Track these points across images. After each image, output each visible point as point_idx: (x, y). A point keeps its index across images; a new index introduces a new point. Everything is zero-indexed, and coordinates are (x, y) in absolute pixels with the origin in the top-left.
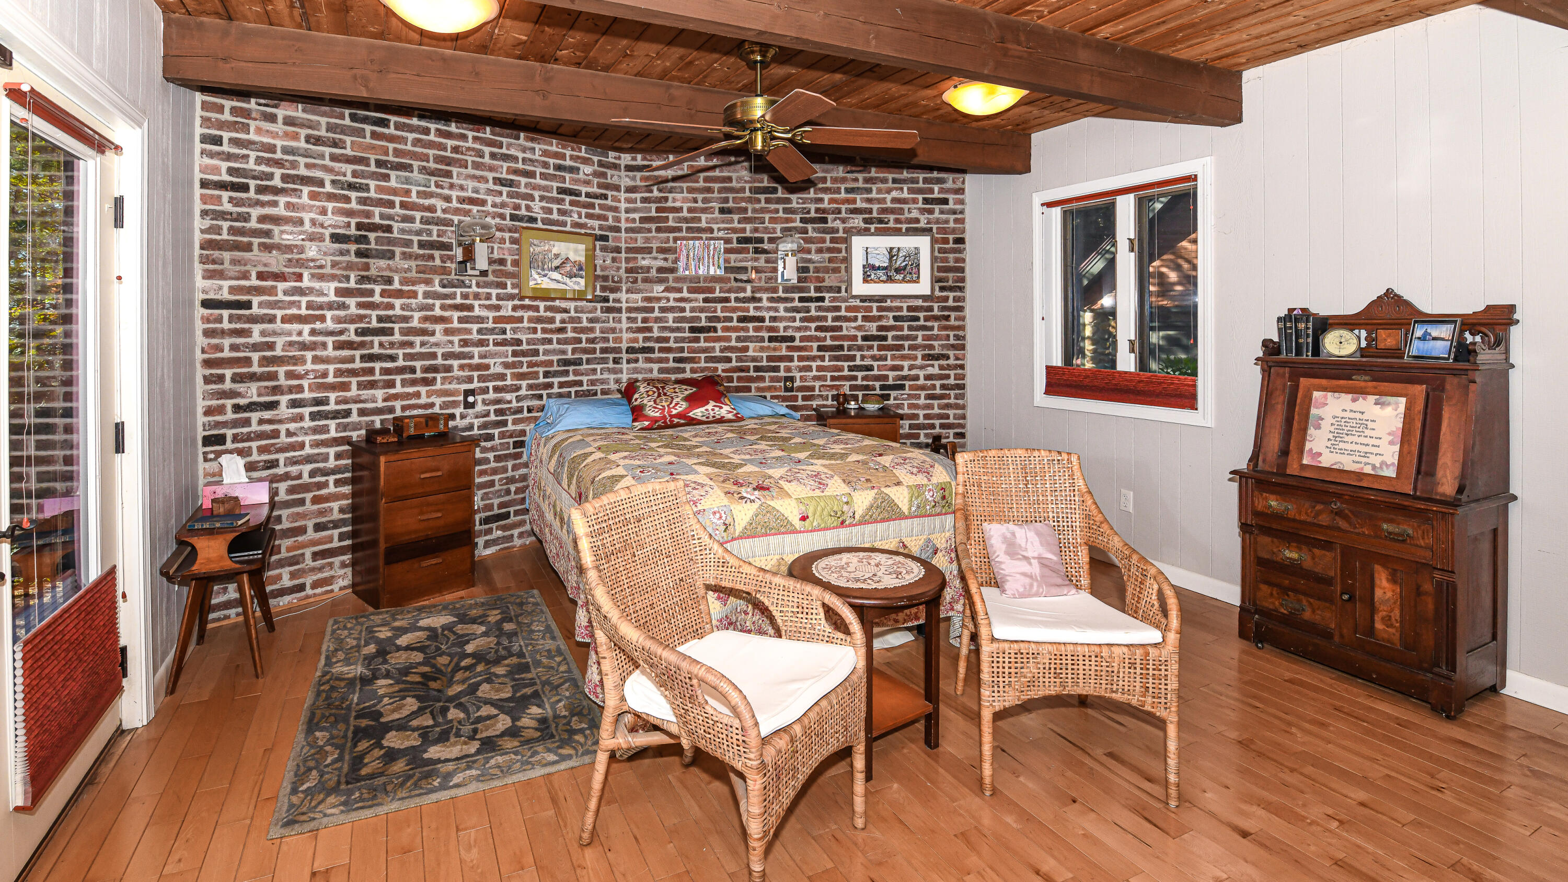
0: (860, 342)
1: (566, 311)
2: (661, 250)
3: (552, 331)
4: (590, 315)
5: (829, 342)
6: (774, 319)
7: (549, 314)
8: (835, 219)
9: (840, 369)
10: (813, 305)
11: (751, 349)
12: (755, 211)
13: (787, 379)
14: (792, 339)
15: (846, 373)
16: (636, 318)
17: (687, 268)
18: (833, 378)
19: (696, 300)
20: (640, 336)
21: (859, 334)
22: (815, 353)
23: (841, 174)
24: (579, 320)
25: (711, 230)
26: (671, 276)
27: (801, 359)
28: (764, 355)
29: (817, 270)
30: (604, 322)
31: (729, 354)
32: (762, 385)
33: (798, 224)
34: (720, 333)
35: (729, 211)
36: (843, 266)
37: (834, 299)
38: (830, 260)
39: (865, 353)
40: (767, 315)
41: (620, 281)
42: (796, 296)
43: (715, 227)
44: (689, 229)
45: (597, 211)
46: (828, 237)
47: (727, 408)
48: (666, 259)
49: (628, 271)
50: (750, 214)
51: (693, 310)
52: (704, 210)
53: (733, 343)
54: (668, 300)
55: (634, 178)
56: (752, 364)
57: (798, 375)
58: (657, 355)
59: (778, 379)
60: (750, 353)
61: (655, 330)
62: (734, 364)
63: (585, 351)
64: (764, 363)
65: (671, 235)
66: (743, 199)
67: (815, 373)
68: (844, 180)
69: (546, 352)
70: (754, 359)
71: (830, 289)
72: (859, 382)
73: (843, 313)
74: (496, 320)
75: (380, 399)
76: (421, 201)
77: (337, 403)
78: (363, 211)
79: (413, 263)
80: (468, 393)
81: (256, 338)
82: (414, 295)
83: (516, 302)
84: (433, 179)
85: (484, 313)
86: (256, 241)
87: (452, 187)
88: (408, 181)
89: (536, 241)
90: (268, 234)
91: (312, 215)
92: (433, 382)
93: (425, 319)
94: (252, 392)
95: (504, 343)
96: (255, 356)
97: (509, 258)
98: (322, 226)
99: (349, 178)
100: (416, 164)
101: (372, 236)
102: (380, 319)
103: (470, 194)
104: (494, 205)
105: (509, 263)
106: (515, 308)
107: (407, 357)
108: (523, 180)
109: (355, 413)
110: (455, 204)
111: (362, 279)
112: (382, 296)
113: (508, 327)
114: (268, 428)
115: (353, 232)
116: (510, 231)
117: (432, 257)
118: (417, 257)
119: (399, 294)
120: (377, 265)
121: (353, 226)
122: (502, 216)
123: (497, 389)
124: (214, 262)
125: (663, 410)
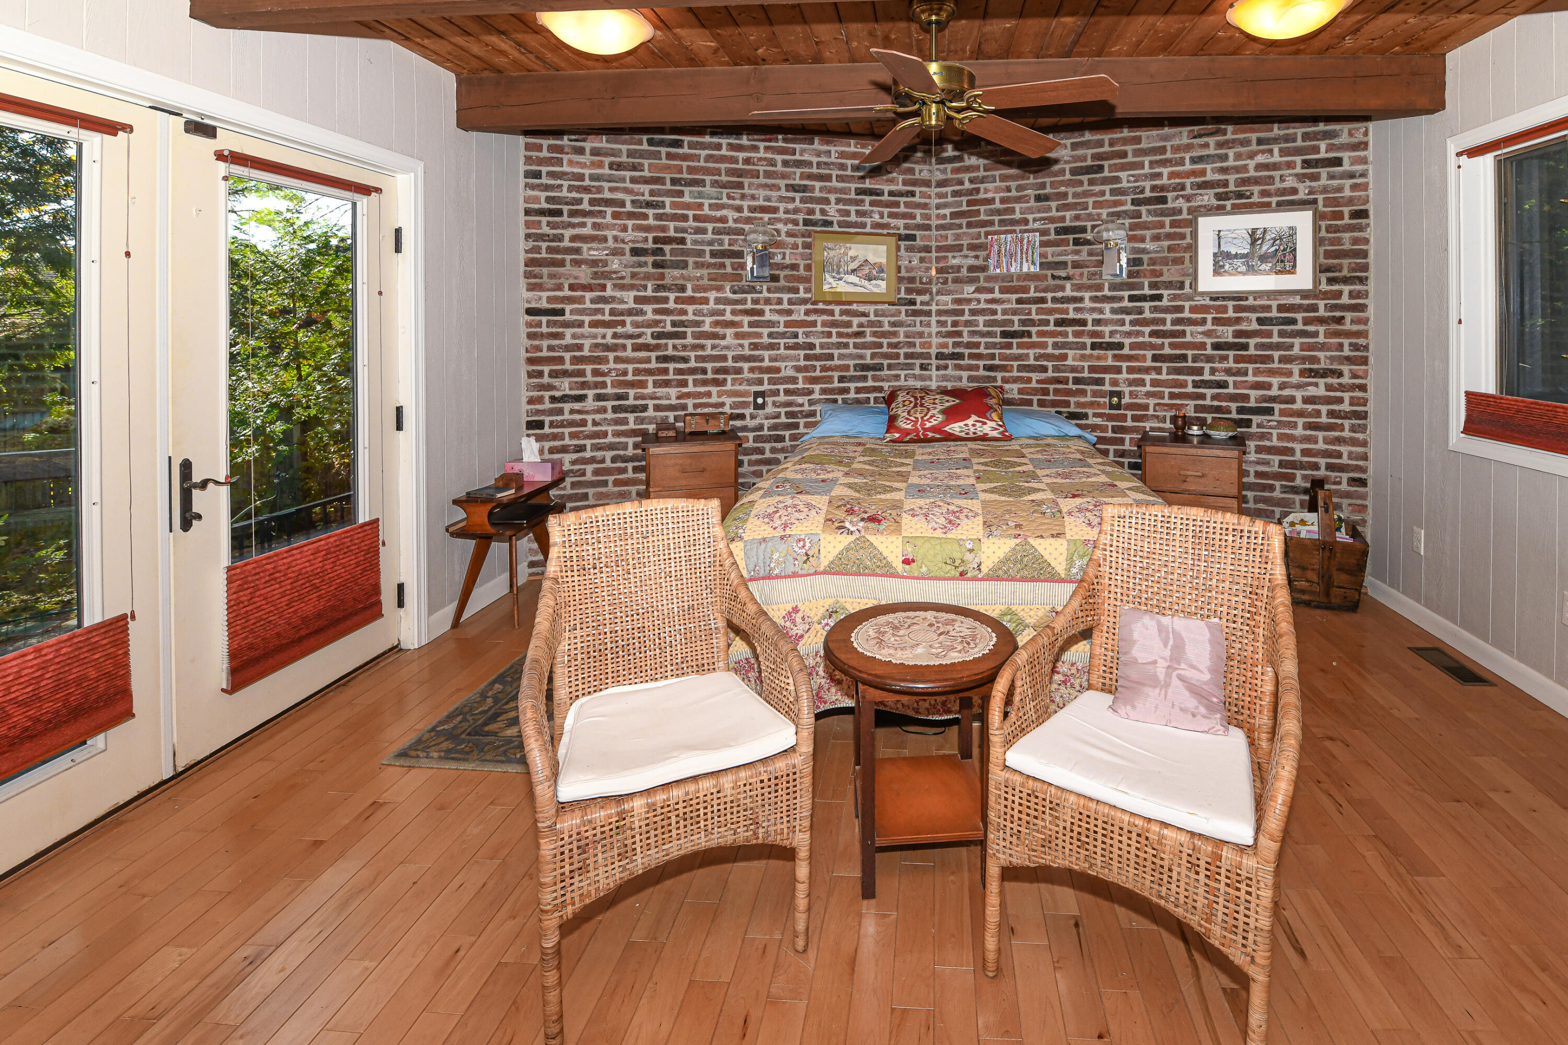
0: (1209, 351)
1: (864, 314)
2: (972, 247)
3: (848, 336)
4: (893, 319)
5: (1167, 351)
6: (1097, 322)
7: (845, 318)
8: (1177, 198)
9: (1183, 384)
10: (1147, 305)
11: (1070, 358)
12: (1075, 195)
13: (1112, 394)
14: (1120, 346)
15: (1190, 389)
16: (946, 322)
17: (999, 265)
18: (1172, 396)
19: (1009, 301)
20: (950, 341)
21: (1209, 341)
22: (1149, 363)
23: (1185, 141)
24: (880, 324)
25: (1026, 222)
26: (982, 275)
27: (1130, 370)
28: (1086, 364)
29: (1153, 262)
30: (909, 326)
31: (1045, 363)
32: (1082, 400)
33: (1129, 207)
34: (1035, 339)
35: (1046, 198)
36: (1187, 256)
37: (1174, 298)
38: (1170, 249)
39: (1217, 365)
40: (1089, 317)
41: (930, 282)
42: (1126, 294)
43: (1030, 217)
44: (1002, 222)
45: (902, 209)
46: (1167, 220)
47: (992, 424)
48: (977, 257)
49: (939, 271)
50: (1070, 200)
51: (1005, 312)
52: (1018, 200)
53: (1050, 350)
54: (979, 301)
55: (944, 171)
56: (1071, 375)
57: (1127, 390)
58: (966, 362)
59: (1102, 394)
60: (1070, 362)
61: (965, 334)
62: (1050, 374)
63: (886, 356)
64: (1086, 374)
65: (983, 230)
66: (1062, 183)
67: (1148, 388)
68: (1189, 147)
69: (842, 357)
70: (1074, 369)
71: (1169, 285)
72: (1208, 402)
73: (1186, 314)
74: (788, 324)
75: (674, 397)
76: (713, 213)
77: (636, 398)
78: (659, 226)
79: (705, 272)
80: (757, 394)
81: (568, 340)
82: (706, 301)
83: (809, 306)
84: (725, 191)
85: (775, 317)
86: (568, 257)
87: (743, 197)
88: (700, 195)
89: (830, 245)
90: (577, 251)
91: (615, 233)
92: (723, 382)
93: (716, 324)
94: (565, 386)
95: (796, 347)
96: (567, 356)
97: (802, 263)
98: (623, 241)
99: (647, 197)
100: (708, 179)
101: (667, 248)
102: (674, 324)
103: (761, 203)
104: (787, 212)
105: (802, 268)
106: (807, 313)
107: (699, 359)
108: (818, 185)
109: (651, 408)
110: (746, 213)
111: (658, 288)
112: (676, 302)
113: (800, 331)
114: (577, 417)
115: (650, 245)
116: (803, 236)
117: (723, 266)
118: (709, 266)
119: (691, 300)
120: (672, 275)
121: (650, 240)
122: (795, 222)
123: (787, 392)
124: (535, 277)
125: (916, 422)
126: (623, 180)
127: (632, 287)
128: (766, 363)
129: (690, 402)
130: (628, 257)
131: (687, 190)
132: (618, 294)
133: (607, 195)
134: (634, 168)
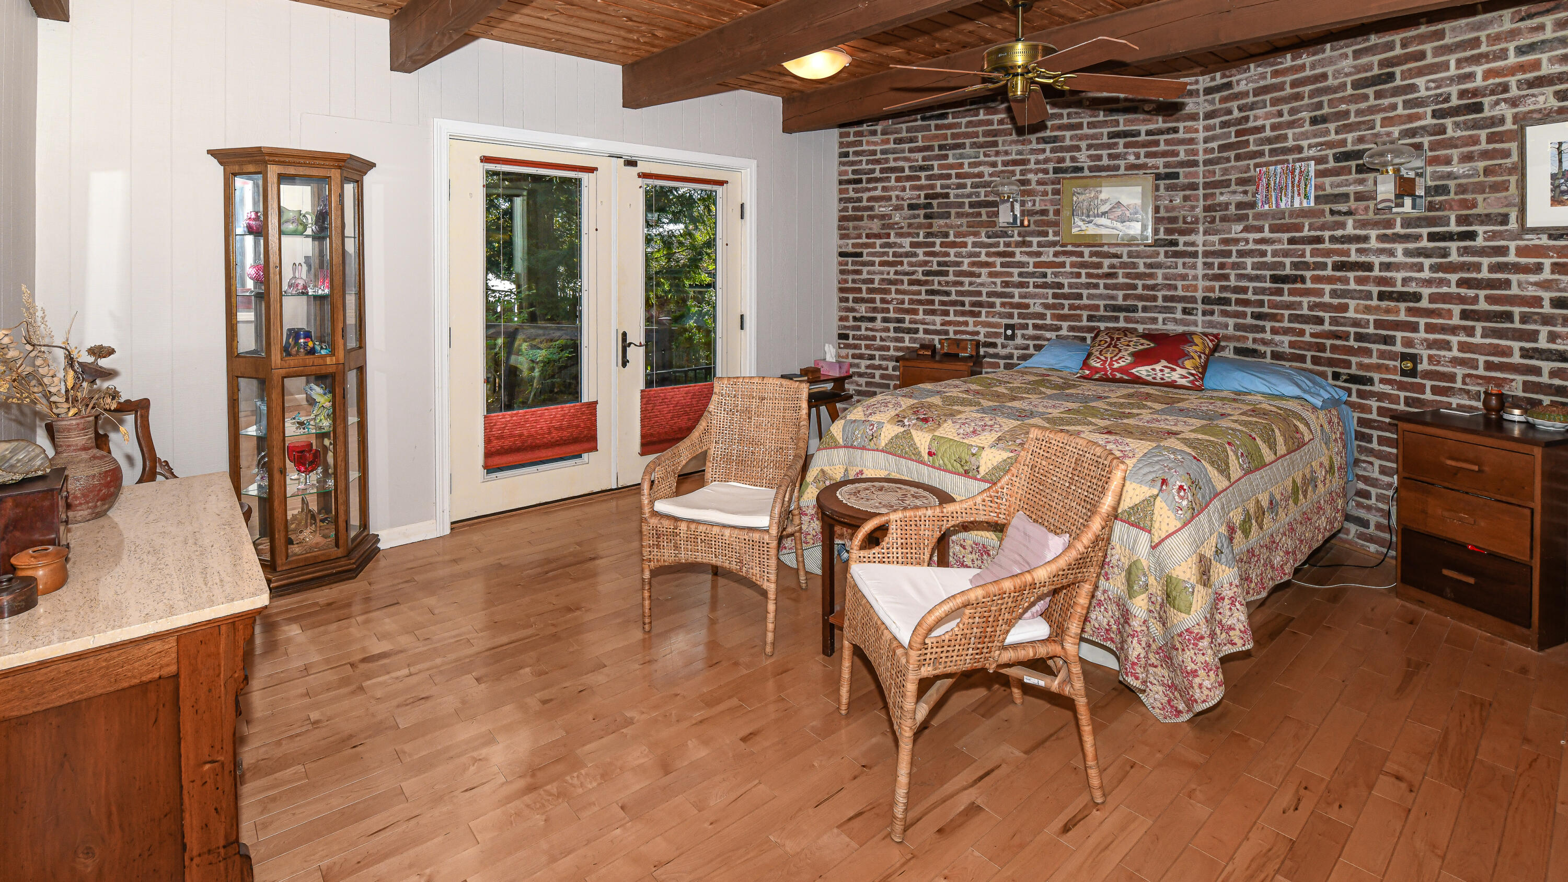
0: (1547, 309)
1: (1116, 256)
2: (1241, 182)
3: (1098, 276)
4: (1149, 261)
5: (1483, 306)
6: (1386, 267)
7: (1094, 259)
8: (1497, 103)
9: (1507, 352)
10: (1453, 246)
11: (1351, 308)
12: (1359, 113)
13: (1404, 357)
14: (1417, 297)
15: (1516, 359)
16: (1213, 264)
17: (1267, 200)
18: (1489, 366)
19: (1280, 241)
20: (1217, 285)
21: (1547, 295)
22: (1456, 321)
23: (1508, 26)
24: (1135, 266)
25: (1300, 149)
26: (1251, 213)
27: (1430, 328)
28: (1372, 318)
29: (1462, 189)
30: (1169, 268)
31: (1321, 314)
32: (1366, 361)
33: (1429, 121)
34: (1309, 285)
35: (1324, 119)
36: (1513, 179)
37: (1494, 236)
38: (1487, 171)
39: (1558, 329)
40: (1376, 260)
41: (1196, 222)
42: (1425, 231)
43: (1305, 143)
44: (1273, 152)
45: (1162, 147)
46: (1483, 134)
47: (1184, 372)
48: (1245, 192)
49: (1207, 209)
50: (1353, 119)
51: (1275, 253)
52: (1291, 125)
53: (1327, 299)
54: (1247, 242)
55: (1212, 102)
56: (1352, 330)
57: (1425, 353)
58: (1233, 308)
59: (1392, 356)
60: (1351, 314)
61: (1232, 278)
62: (1327, 327)
63: (1140, 298)
64: (1371, 330)
65: (1252, 162)
66: (1342, 100)
67: (1455, 353)
68: (1513, 34)
69: (1090, 297)
70: (1356, 323)
71: (1486, 219)
72: (1545, 379)
73: (1512, 258)
74: (1036, 265)
75: (938, 324)
76: (972, 170)
77: (910, 322)
78: (929, 185)
79: (964, 220)
80: (1007, 327)
81: (865, 276)
82: (965, 245)
83: (1058, 248)
84: (982, 150)
85: (1025, 259)
86: (866, 214)
87: (997, 154)
88: (962, 156)
89: (1079, 190)
90: (871, 208)
91: (897, 193)
92: (978, 314)
93: (973, 264)
94: (862, 310)
95: (1045, 286)
96: (864, 287)
97: (1051, 209)
98: (903, 199)
99: (921, 163)
100: (968, 141)
101: (935, 202)
102: (939, 264)
103: (1014, 157)
104: (1037, 162)
105: (1051, 213)
106: (1056, 254)
107: (959, 293)
108: (1068, 134)
109: (921, 331)
110: (1000, 168)
111: (928, 235)
112: (941, 246)
113: (1049, 271)
114: (870, 333)
115: (922, 201)
116: (1053, 183)
117: (979, 214)
118: (968, 215)
119: (953, 245)
120: (938, 223)
121: (922, 196)
122: (1045, 171)
123: (1036, 327)
124: (845, 229)
125: (1105, 362)
126: (903, 151)
127: (909, 235)
128: (1016, 299)
129: (951, 329)
130: (906, 212)
131: (950, 153)
132: (899, 240)
133: (892, 164)
134: (911, 140)
